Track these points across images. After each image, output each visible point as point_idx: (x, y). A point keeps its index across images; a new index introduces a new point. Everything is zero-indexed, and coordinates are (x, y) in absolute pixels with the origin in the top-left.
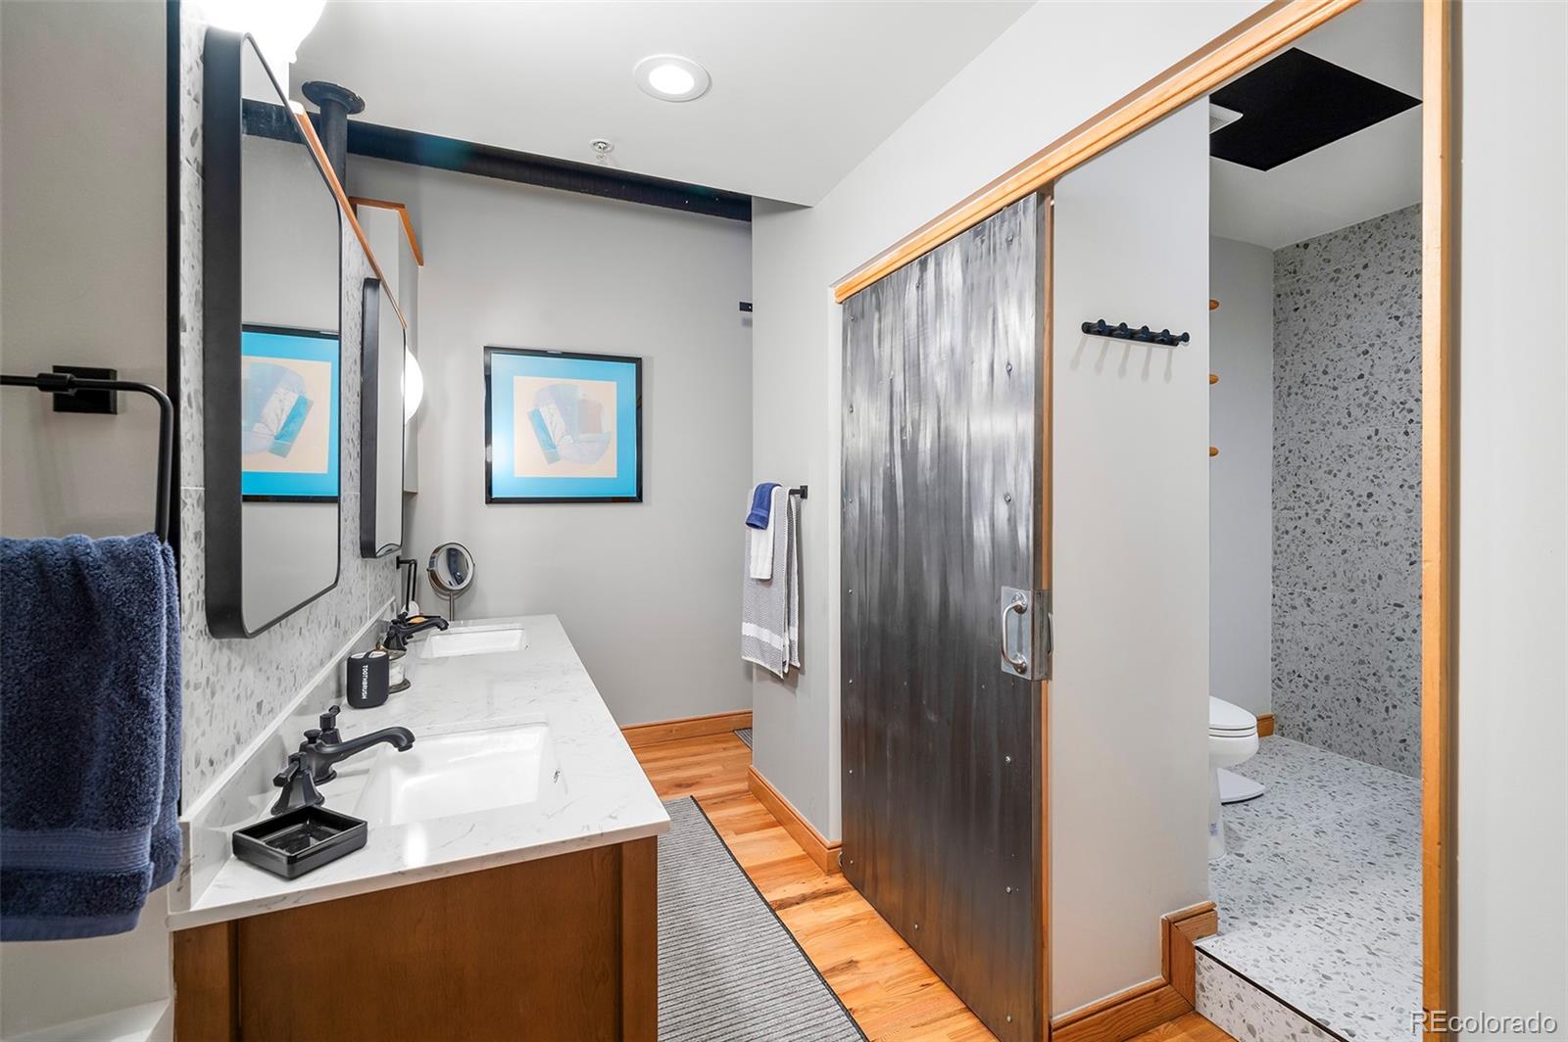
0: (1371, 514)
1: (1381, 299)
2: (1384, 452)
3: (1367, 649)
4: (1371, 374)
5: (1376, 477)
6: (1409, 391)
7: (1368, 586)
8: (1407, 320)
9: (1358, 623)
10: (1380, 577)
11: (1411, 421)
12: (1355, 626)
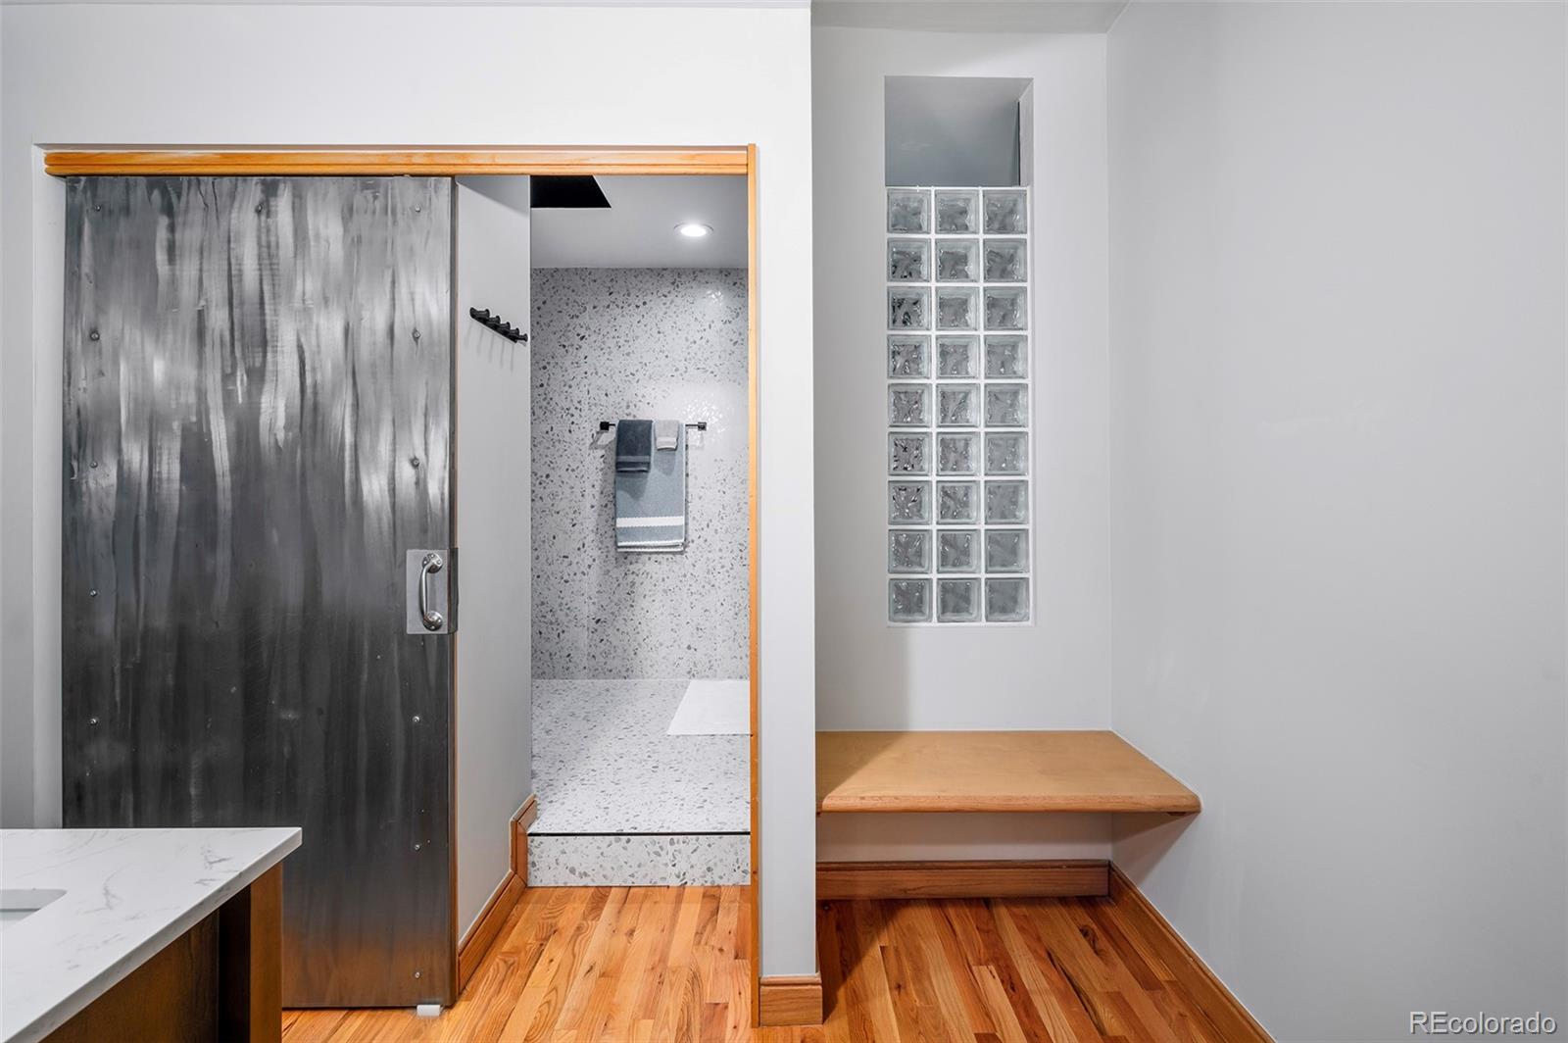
0: (548, 491)
1: (554, 329)
2: (557, 443)
3: (546, 592)
4: (548, 385)
5: (551, 462)
6: (572, 401)
7: (546, 545)
8: (570, 350)
9: (540, 574)
10: (554, 538)
11: (573, 423)
12: (538, 577)
